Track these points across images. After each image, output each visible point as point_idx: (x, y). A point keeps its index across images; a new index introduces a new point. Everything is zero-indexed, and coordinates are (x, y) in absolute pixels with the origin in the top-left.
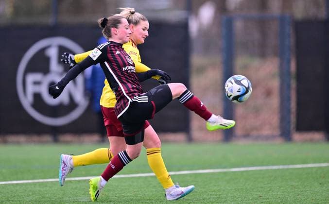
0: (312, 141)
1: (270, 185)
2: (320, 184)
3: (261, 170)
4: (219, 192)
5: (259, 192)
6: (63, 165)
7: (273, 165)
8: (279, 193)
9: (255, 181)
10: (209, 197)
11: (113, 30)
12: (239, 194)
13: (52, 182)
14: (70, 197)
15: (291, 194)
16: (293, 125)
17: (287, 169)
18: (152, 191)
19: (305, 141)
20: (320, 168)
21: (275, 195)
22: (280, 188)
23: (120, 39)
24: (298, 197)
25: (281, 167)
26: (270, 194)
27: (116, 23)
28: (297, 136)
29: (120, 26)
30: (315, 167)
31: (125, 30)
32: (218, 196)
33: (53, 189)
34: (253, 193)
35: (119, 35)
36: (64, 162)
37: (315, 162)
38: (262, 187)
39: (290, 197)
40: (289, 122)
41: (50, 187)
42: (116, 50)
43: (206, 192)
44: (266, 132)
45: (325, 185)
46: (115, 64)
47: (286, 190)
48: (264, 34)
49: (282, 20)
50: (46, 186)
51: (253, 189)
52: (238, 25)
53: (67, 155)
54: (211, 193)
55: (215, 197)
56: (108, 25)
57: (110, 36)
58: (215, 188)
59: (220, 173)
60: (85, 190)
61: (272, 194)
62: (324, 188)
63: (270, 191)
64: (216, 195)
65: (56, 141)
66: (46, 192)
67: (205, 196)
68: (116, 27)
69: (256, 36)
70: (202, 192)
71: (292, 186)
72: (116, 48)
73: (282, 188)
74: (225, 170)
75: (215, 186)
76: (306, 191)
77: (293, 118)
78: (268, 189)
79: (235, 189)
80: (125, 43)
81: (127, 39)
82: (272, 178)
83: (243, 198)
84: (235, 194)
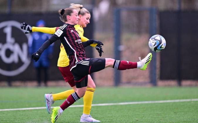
0: (169, 86)
1: (143, 113)
2: (175, 113)
3: (138, 104)
4: (112, 117)
5: (137, 117)
6: (47, 101)
7: (146, 101)
8: (149, 118)
9: (134, 111)
10: (106, 120)
11: (68, 16)
12: (124, 119)
13: (7, 111)
14: (19, 120)
15: (157, 119)
16: (158, 76)
17: (154, 104)
18: (69, 117)
19: (166, 86)
20: (174, 103)
21: (146, 119)
22: (149, 115)
23: (73, 23)
24: (161, 121)
25: (150, 102)
26: (143, 119)
27: (70, 12)
28: (160, 83)
29: (72, 14)
30: (171, 102)
31: (76, 17)
32: (111, 120)
33: (8, 115)
34: (133, 118)
35: (72, 20)
36: (47, 99)
37: (171, 99)
38: (138, 115)
39: (156, 121)
40: (155, 74)
41: (6, 114)
42: (71, 30)
43: (103, 117)
44: (141, 80)
45: (178, 114)
46: (71, 38)
47: (153, 117)
48: (140, 20)
49: (151, 11)
50: (4, 113)
51: (133, 116)
52: (124, 14)
53: (48, 94)
54: (107, 118)
55: (109, 120)
56: (65, 14)
57: (66, 21)
58: (109, 115)
59: (112, 106)
60: (28, 116)
61: (144, 119)
62: (177, 115)
63: (143, 117)
64: (110, 119)
65: (10, 85)
66: (3, 117)
67: (103, 120)
68: (70, 15)
69: (135, 20)
70: (101, 118)
71: (157, 114)
72: (71, 29)
73: (151, 115)
74: (115, 104)
75: (109, 114)
76: (166, 117)
77: (158, 72)
78: (142, 116)
79: (122, 116)
80: (76, 24)
81: (77, 22)
82: (145, 109)
83: (127, 121)
84: (122, 119)
